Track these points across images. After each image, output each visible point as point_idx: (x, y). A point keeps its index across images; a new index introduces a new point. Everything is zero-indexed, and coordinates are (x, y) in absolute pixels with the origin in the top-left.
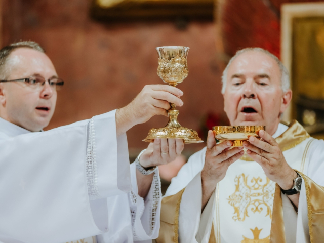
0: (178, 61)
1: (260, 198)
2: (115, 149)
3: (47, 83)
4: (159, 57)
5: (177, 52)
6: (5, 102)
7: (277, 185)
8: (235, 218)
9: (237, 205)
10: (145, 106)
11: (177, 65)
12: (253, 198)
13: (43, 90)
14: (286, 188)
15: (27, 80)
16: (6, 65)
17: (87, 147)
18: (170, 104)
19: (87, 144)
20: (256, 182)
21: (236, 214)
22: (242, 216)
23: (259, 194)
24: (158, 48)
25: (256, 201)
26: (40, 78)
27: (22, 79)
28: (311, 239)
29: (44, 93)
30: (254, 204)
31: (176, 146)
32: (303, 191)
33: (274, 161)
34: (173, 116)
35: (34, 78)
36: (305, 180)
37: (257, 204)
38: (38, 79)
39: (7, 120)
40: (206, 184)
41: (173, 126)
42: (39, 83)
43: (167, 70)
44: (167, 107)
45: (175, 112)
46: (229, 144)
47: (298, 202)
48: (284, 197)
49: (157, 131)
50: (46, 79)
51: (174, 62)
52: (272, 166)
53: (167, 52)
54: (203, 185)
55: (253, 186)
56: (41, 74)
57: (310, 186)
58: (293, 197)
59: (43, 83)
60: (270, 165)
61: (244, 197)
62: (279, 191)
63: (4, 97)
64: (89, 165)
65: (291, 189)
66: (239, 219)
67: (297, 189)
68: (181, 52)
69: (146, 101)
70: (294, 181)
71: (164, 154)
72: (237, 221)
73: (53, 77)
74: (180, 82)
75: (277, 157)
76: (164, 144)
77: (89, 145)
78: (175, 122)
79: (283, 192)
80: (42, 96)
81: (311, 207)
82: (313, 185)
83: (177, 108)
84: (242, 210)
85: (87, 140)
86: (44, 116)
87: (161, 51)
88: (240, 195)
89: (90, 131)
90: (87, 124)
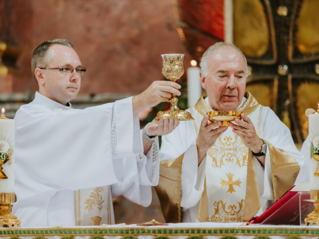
0: (177, 65)
1: (231, 152)
2: (132, 125)
3: (75, 71)
4: (163, 61)
5: (176, 58)
6: (45, 83)
7: (249, 149)
8: (214, 166)
9: (214, 156)
10: (154, 97)
11: (177, 67)
12: (227, 152)
13: (72, 76)
14: (256, 152)
15: (62, 70)
16: (46, 57)
17: (112, 123)
18: (172, 94)
19: (112, 121)
20: (228, 140)
21: (214, 163)
22: (218, 164)
23: (230, 149)
24: (163, 56)
25: (229, 154)
26: (71, 68)
27: (58, 68)
28: (274, 185)
29: (73, 78)
30: (227, 156)
31: (174, 123)
32: (268, 154)
33: (250, 135)
34: (174, 103)
35: (66, 67)
36: (269, 145)
37: (229, 156)
38: (68, 68)
39: (46, 96)
40: (201, 150)
41: (175, 110)
42: (69, 71)
43: (170, 71)
44: (169, 96)
45: (175, 100)
46: (220, 124)
47: (264, 161)
48: (255, 158)
49: (164, 113)
50: (75, 68)
51: (175, 64)
52: (250, 138)
53: (169, 58)
54: (198, 152)
55: (226, 143)
56: (71, 64)
57: (272, 149)
58: (261, 158)
59: (72, 71)
60: (248, 137)
61: (220, 150)
62: (251, 153)
63: (43, 79)
64: (113, 139)
65: (260, 153)
66: (217, 166)
67: (264, 152)
68: (178, 58)
69: (155, 93)
70: (262, 147)
71: (165, 128)
72: (216, 167)
73: (79, 66)
74: (178, 78)
75: (253, 132)
76: (166, 122)
77: (113, 122)
78: (176, 107)
79: (254, 154)
80: (72, 80)
81: (273, 163)
82: (273, 148)
83: (177, 97)
84: (218, 159)
85: (112, 118)
86: (73, 91)
87: (165, 57)
88: (216, 149)
89: (114, 112)
90: (112, 106)
